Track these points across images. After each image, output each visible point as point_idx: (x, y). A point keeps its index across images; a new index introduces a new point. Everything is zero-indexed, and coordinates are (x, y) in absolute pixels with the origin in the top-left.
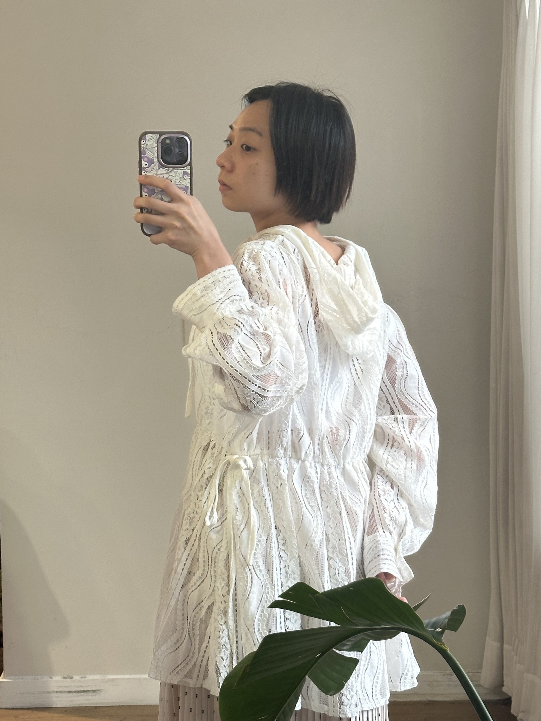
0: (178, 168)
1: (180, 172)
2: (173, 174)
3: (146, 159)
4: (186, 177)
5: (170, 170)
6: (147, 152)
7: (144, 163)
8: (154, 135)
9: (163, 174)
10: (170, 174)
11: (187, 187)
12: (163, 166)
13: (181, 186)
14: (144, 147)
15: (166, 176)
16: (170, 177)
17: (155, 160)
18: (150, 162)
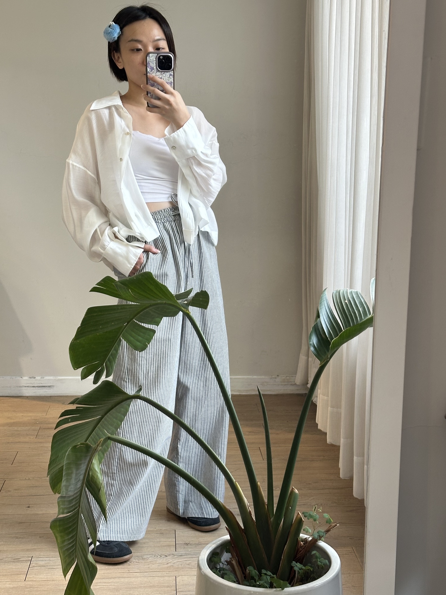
0: (167, 72)
1: (168, 74)
2: (164, 75)
3: (150, 67)
4: (171, 77)
5: (163, 73)
6: (150, 63)
7: (148, 69)
8: (154, 54)
9: (159, 75)
10: (163, 75)
11: (171, 82)
12: (159, 71)
13: (168, 81)
14: (148, 61)
15: (160, 76)
16: (163, 77)
17: (155, 68)
18: (152, 69)
